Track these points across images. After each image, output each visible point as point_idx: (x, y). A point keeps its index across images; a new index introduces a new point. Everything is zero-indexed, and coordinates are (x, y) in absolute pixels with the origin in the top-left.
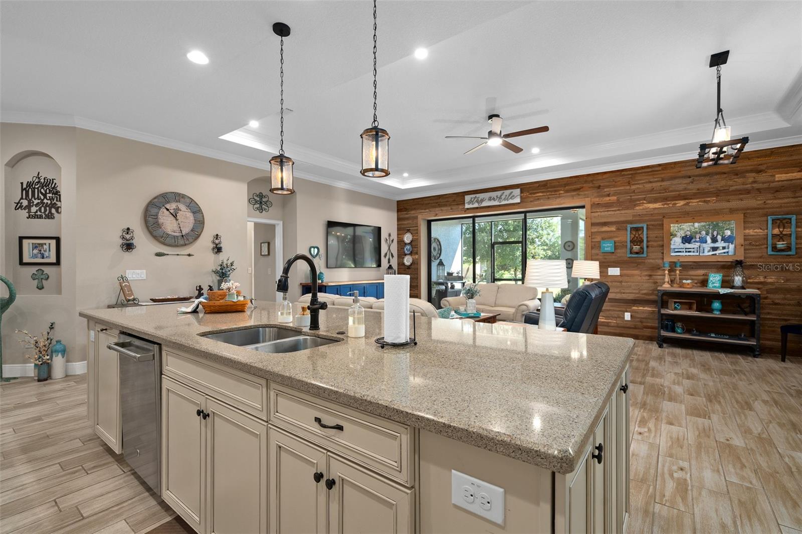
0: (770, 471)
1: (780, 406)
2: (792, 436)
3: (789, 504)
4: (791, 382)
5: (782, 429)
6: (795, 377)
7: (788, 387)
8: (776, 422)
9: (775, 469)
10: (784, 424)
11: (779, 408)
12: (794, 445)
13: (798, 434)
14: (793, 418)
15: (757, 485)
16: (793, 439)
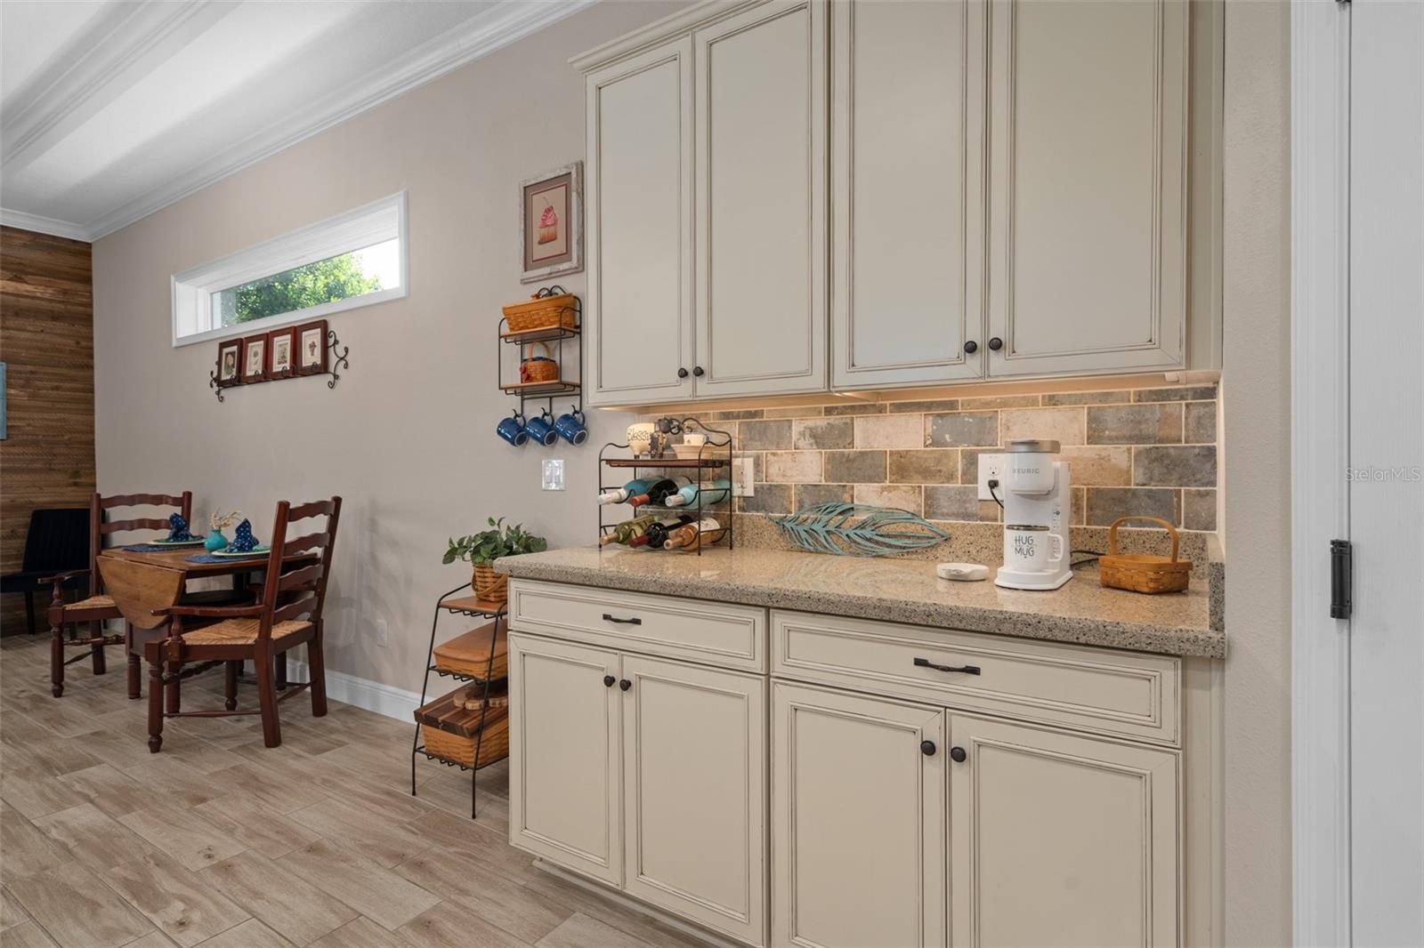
0: (32, 873)
1: (10, 738)
2: (48, 785)
3: (84, 913)
4: (17, 686)
5: (28, 780)
6: (19, 675)
7: (12, 696)
8: (11, 772)
9: (40, 864)
10: (28, 769)
11: (10, 742)
12: (56, 798)
13: (56, 775)
14: (40, 749)
15: (16, 918)
16: (53, 789)
